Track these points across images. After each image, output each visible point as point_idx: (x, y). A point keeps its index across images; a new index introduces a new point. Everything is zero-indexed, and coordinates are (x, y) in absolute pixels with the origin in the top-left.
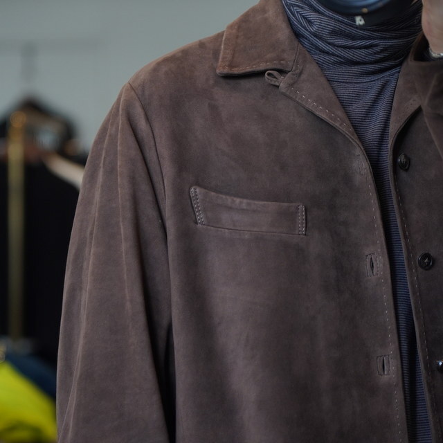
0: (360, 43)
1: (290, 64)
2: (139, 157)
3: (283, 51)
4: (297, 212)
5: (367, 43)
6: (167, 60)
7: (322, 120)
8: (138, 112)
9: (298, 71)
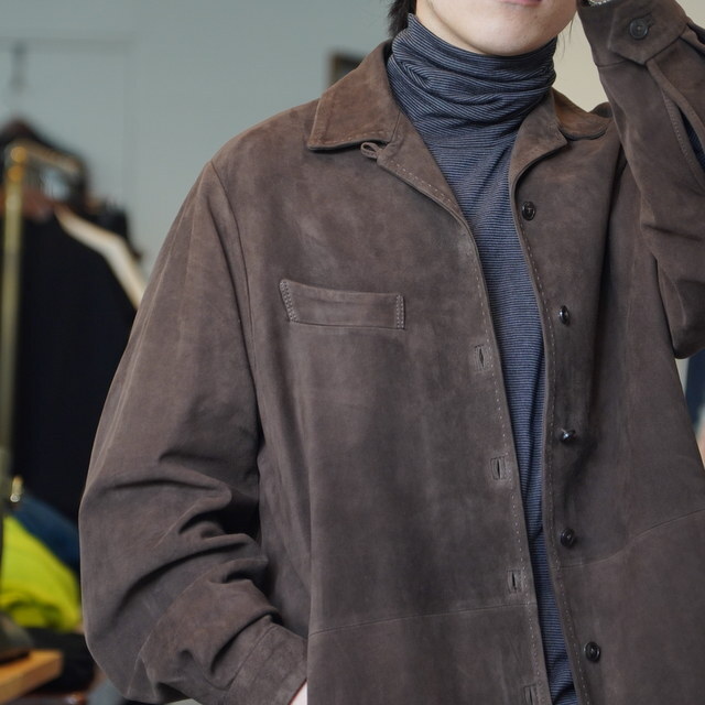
0: (482, 98)
1: (389, 134)
2: (218, 249)
3: (383, 120)
4: (395, 304)
5: (490, 97)
6: (253, 133)
7: (425, 197)
8: (220, 199)
9: (398, 142)
